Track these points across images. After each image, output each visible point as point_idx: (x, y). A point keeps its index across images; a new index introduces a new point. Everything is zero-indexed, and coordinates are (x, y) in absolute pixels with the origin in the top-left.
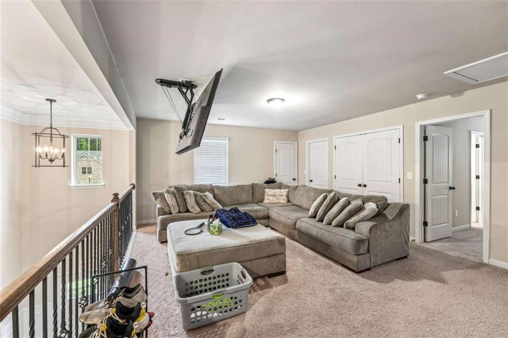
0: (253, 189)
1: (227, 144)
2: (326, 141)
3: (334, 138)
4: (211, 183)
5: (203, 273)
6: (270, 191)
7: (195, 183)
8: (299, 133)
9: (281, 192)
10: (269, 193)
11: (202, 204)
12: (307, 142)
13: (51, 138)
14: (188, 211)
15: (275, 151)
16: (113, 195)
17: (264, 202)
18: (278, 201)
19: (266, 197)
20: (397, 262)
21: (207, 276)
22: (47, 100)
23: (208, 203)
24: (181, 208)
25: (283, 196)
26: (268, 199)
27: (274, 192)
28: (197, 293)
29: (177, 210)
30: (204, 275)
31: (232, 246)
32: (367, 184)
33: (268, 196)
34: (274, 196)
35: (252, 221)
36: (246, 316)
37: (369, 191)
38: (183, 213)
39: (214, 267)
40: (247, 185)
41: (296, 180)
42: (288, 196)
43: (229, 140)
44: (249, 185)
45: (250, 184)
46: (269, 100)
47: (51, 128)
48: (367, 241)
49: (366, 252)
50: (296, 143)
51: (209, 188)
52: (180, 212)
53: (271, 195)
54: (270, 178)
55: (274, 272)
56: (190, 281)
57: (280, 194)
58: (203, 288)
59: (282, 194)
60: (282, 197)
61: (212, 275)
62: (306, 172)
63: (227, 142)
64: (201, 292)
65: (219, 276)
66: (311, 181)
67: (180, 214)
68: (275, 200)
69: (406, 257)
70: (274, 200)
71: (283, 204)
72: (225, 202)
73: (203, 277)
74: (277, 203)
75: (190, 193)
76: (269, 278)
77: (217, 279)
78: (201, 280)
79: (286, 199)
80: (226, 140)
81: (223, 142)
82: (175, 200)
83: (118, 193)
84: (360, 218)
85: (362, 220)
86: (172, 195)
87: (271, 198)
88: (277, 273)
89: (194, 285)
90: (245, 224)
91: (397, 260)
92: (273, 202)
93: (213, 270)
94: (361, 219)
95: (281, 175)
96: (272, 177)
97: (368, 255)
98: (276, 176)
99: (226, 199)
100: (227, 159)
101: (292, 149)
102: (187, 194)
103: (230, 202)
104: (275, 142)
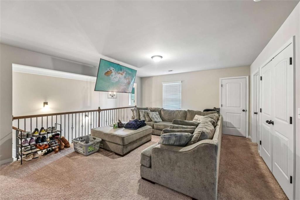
1: (181, 85)
4: (163, 107)
8: (251, 66)
11: (146, 117)
12: (252, 75)
15: (220, 86)
30: (94, 139)
31: (104, 133)
32: (274, 122)
37: (275, 131)
40: (182, 111)
41: (247, 112)
43: (181, 82)
44: (185, 111)
48: (149, 158)
50: (248, 77)
51: (159, 110)
72: (165, 119)
76: (115, 154)
81: (178, 83)
83: (101, 107)
88: (118, 154)
95: (227, 106)
96: (217, 107)
97: (150, 169)
98: (222, 106)
99: (166, 117)
100: (181, 94)
101: (241, 83)
102: (141, 111)
103: (169, 119)
104: (220, 78)
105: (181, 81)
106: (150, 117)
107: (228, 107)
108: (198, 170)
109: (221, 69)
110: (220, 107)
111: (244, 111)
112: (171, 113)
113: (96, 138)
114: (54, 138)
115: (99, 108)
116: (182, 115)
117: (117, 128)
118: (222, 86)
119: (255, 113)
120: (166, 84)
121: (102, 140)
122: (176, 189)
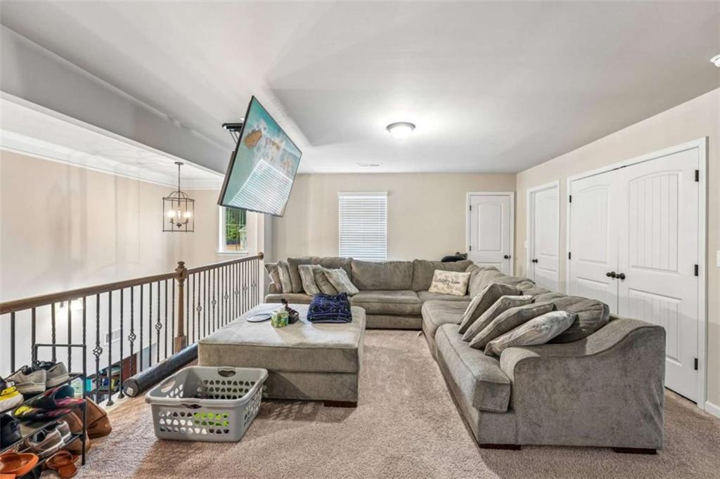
0: (414, 268)
1: (386, 200)
2: (555, 187)
3: (568, 180)
4: (351, 256)
5: (223, 373)
6: (440, 274)
7: (340, 256)
8: (518, 175)
9: (457, 277)
10: (439, 277)
11: (321, 284)
12: (528, 191)
13: (179, 202)
14: (303, 292)
15: (468, 208)
16: (179, 263)
17: (430, 290)
18: (448, 291)
19: (434, 283)
20: (615, 454)
21: (226, 379)
22: (176, 163)
23: (331, 284)
24: (294, 286)
25: (459, 283)
26: (435, 286)
27: (446, 276)
28: (211, 397)
29: (289, 288)
30: (223, 376)
31: (272, 345)
32: (626, 274)
33: (436, 281)
34: (444, 281)
35: (341, 316)
36: (232, 448)
37: (630, 289)
38: (295, 293)
39: (237, 368)
40: (403, 262)
41: (512, 259)
42: (468, 286)
43: (388, 195)
44: (409, 262)
45: (412, 261)
46: (389, 127)
47: (179, 192)
48: (508, 389)
49: (505, 409)
50: (512, 194)
51: (345, 262)
52: (292, 292)
53: (440, 281)
54: (458, 253)
55: (334, 399)
56: (205, 379)
57: (455, 280)
58: (220, 393)
59: (458, 281)
60: (456, 285)
61: (232, 378)
62: (527, 244)
63: (386, 197)
64: (217, 397)
65: (241, 383)
66: (535, 261)
67: (291, 294)
68: (446, 289)
69: (652, 452)
70: (443, 289)
71: (455, 297)
72: (365, 284)
73: (222, 379)
74: (448, 294)
75: (307, 268)
76: (325, 406)
77: (238, 387)
78: (218, 382)
79: (463, 289)
80: (384, 195)
81: (379, 197)
82: (288, 276)
83: (183, 261)
84: (512, 338)
85: (515, 344)
86: (285, 269)
87: (440, 285)
88: (338, 402)
89: (209, 386)
90: (329, 319)
91: (618, 450)
92: (442, 292)
93: (234, 373)
94: (513, 341)
95: (479, 249)
96: (462, 252)
97: (510, 416)
98: (470, 250)
99: (367, 280)
100: (386, 222)
101: (502, 205)
102: (303, 269)
103: (373, 285)
104: (468, 194)
105: (386, 193)
106: (332, 282)
107: (481, 250)
108: (633, 385)
109: (474, 173)
110: (467, 251)
111: (506, 257)
112: (376, 268)
113: (237, 369)
114: (51, 413)
115: (181, 264)
116: (405, 271)
117: (286, 325)
118: (470, 209)
119: (534, 261)
120: (347, 197)
121: (270, 372)
122: (579, 442)
